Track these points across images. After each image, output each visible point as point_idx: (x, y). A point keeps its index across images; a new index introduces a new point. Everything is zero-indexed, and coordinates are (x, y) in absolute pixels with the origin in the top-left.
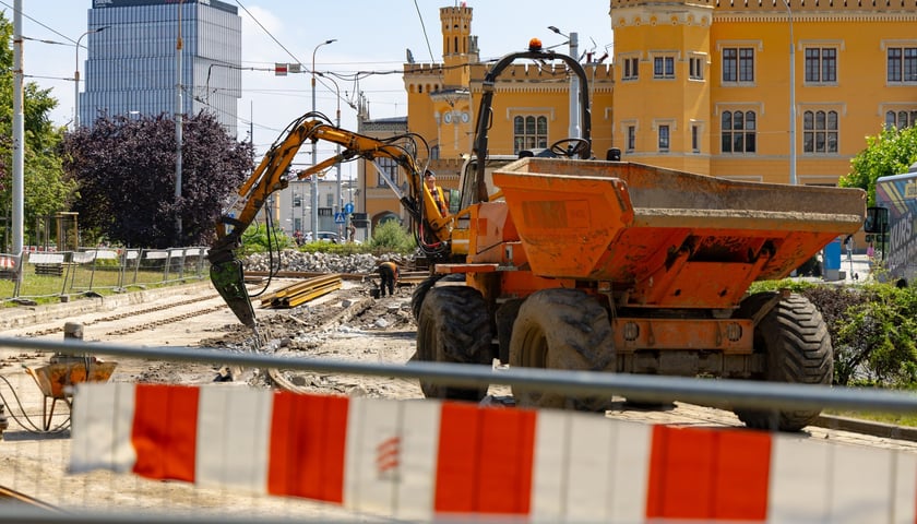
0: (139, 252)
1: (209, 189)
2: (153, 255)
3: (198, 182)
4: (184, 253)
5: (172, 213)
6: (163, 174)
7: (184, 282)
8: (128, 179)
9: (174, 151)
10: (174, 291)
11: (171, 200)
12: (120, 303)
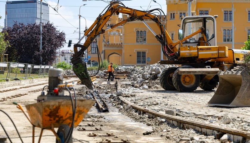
0: (31, 66)
1: (51, 47)
2: (36, 67)
3: (47, 44)
4: (45, 67)
5: (39, 55)
6: (36, 42)
7: (45, 77)
8: (24, 44)
9: (40, 34)
10: (43, 79)
11: (39, 51)
12: (26, 83)
